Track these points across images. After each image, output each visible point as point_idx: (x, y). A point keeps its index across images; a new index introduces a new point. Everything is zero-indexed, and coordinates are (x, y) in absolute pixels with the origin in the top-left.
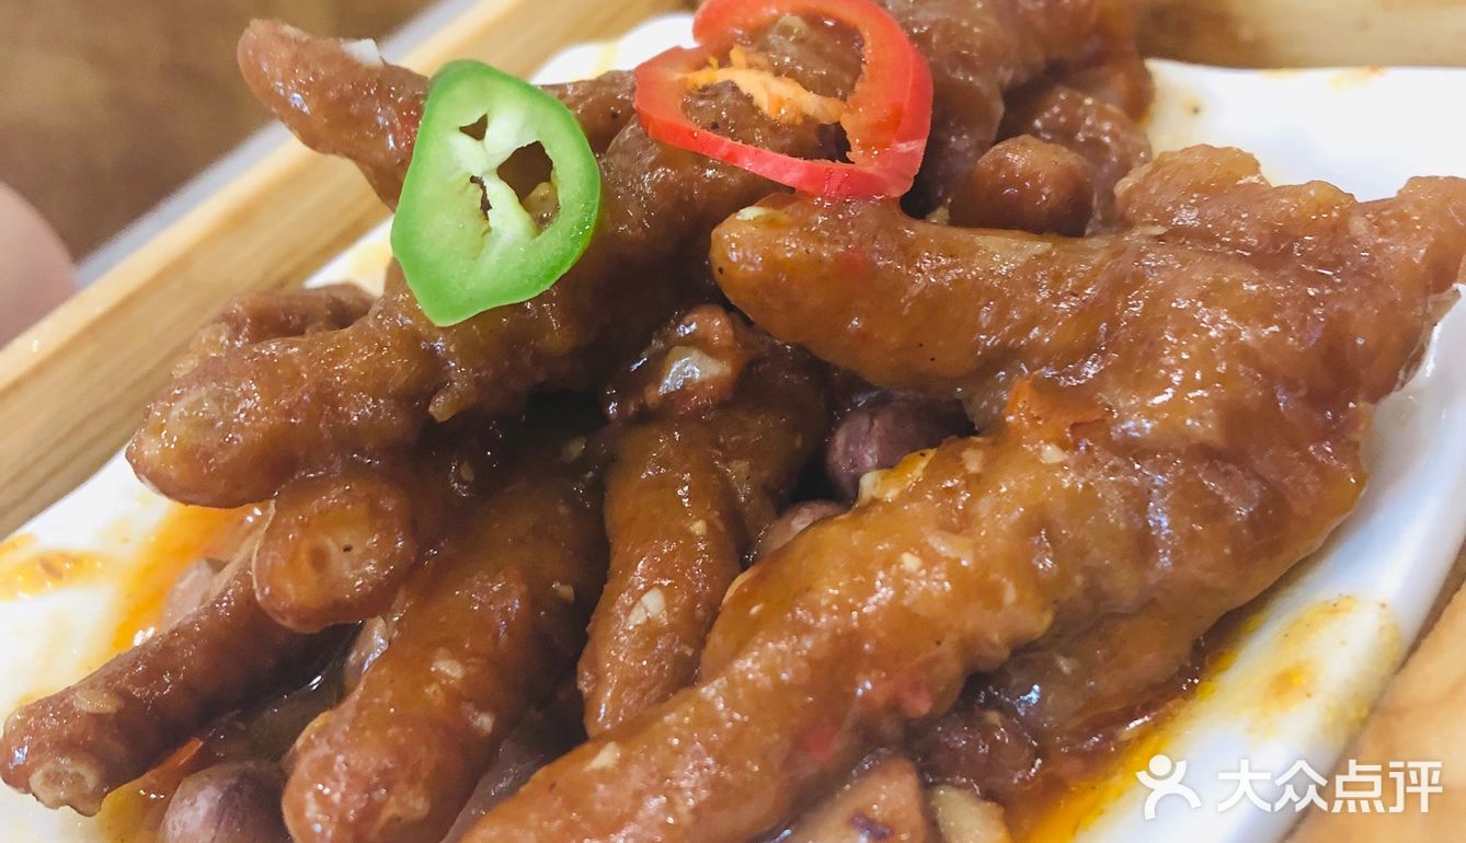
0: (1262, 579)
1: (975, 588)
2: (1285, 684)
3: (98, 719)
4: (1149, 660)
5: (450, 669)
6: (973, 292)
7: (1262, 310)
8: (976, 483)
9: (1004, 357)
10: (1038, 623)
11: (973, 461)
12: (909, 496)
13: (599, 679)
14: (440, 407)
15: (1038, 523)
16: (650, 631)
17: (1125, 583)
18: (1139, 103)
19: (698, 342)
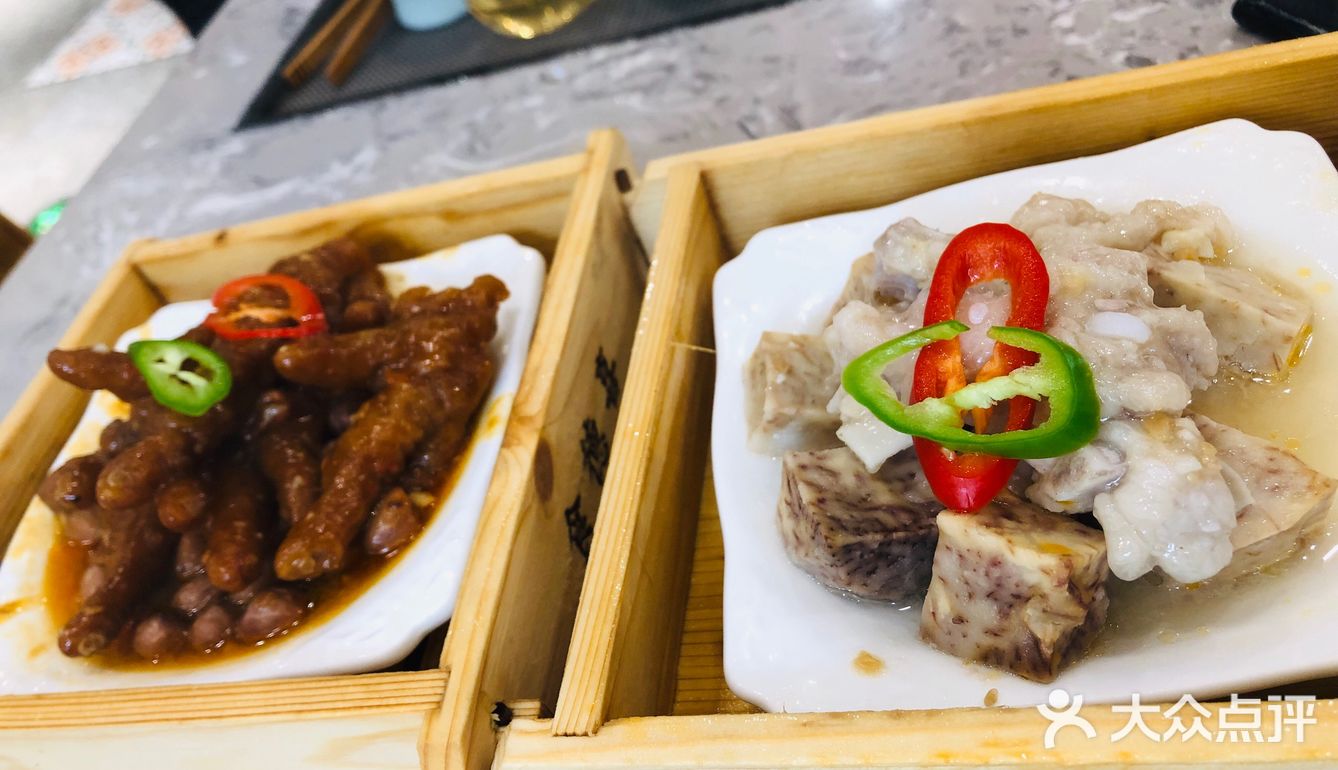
0: (476, 400)
1: (398, 429)
2: (492, 424)
3: (96, 615)
4: (453, 434)
5: (240, 524)
6: (364, 349)
7: (448, 326)
8: (386, 403)
9: (379, 366)
10: (419, 434)
11: (382, 398)
12: (368, 413)
13: (290, 510)
14: (198, 448)
15: (408, 408)
16: (301, 488)
17: (439, 415)
18: (381, 281)
19: (273, 403)
